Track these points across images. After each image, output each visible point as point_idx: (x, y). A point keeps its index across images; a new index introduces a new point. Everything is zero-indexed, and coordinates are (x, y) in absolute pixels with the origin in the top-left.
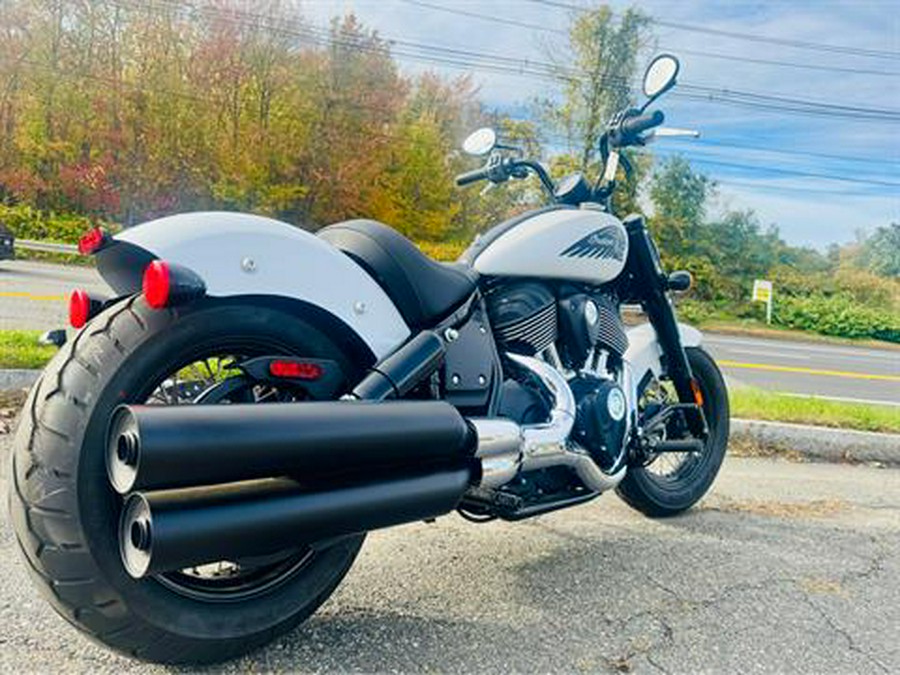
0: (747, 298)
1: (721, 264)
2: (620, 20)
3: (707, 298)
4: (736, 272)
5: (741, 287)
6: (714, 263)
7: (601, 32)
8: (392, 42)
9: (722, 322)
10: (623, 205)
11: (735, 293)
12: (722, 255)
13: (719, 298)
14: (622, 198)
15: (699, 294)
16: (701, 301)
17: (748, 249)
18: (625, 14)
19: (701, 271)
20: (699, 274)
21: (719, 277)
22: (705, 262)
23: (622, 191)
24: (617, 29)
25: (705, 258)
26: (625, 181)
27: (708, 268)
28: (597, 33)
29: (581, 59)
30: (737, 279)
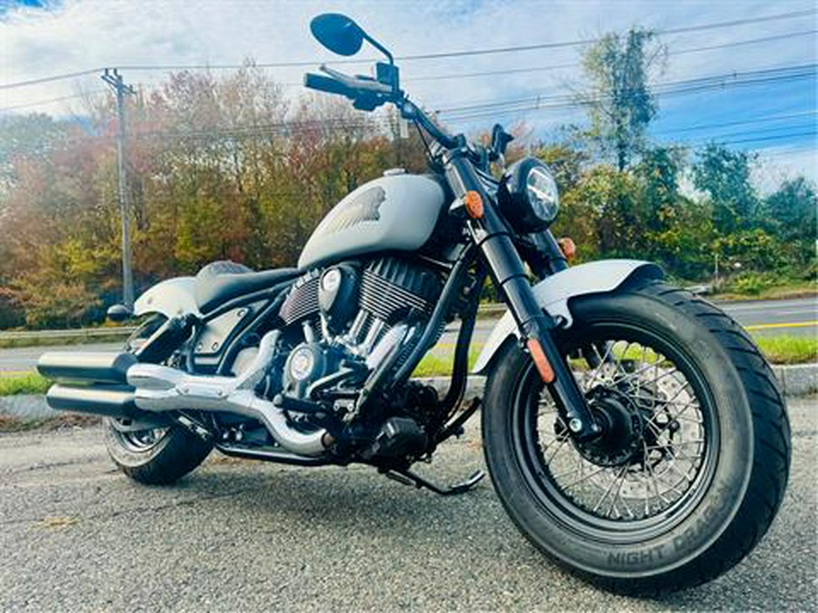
0: (812, 259)
1: (780, 232)
2: (626, 41)
3: (770, 267)
4: (795, 237)
5: (804, 251)
6: (770, 233)
7: (611, 55)
8: (438, 112)
9: (785, 287)
10: (664, 198)
11: (797, 257)
12: (779, 224)
13: (782, 264)
14: (662, 192)
15: (760, 265)
16: (763, 271)
17: (808, 214)
18: (629, 35)
19: (757, 243)
20: (755, 246)
21: (779, 245)
22: (760, 235)
23: (660, 186)
24: (624, 50)
25: (759, 230)
26: (661, 177)
27: (764, 238)
28: (606, 59)
29: (598, 83)
30: (799, 243)
